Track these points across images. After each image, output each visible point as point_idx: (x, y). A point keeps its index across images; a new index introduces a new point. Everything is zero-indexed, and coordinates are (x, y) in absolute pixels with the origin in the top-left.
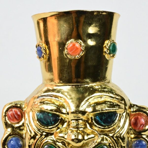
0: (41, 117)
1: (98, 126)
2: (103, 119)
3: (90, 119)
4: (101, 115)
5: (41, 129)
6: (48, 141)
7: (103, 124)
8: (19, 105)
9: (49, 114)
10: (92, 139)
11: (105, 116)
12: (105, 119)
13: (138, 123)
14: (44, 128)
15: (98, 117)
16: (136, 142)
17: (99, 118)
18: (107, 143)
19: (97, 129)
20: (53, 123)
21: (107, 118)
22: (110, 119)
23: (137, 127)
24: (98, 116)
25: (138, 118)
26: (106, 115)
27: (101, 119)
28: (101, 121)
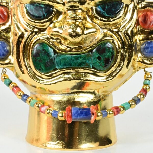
0: (31, 9)
1: (100, 18)
2: (106, 9)
3: (91, 10)
4: (103, 5)
5: (31, 24)
6: (40, 39)
7: (106, 15)
8: (4, 4)
9: (41, 5)
10: (93, 33)
11: (108, 5)
12: (108, 9)
13: (147, 20)
14: (34, 22)
15: (99, 6)
16: (144, 45)
17: (102, 7)
18: (111, 39)
19: (98, 22)
20: (46, 14)
21: (111, 8)
22: (115, 8)
23: (147, 25)
24: (101, 6)
25: (147, 14)
26: (110, 4)
27: (104, 9)
28: (104, 12)
